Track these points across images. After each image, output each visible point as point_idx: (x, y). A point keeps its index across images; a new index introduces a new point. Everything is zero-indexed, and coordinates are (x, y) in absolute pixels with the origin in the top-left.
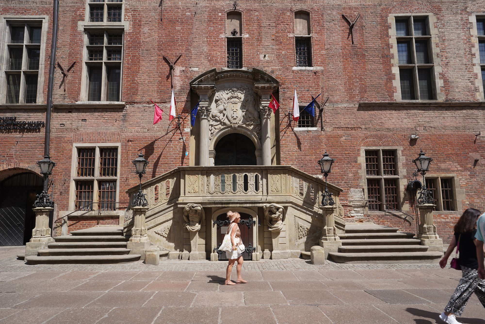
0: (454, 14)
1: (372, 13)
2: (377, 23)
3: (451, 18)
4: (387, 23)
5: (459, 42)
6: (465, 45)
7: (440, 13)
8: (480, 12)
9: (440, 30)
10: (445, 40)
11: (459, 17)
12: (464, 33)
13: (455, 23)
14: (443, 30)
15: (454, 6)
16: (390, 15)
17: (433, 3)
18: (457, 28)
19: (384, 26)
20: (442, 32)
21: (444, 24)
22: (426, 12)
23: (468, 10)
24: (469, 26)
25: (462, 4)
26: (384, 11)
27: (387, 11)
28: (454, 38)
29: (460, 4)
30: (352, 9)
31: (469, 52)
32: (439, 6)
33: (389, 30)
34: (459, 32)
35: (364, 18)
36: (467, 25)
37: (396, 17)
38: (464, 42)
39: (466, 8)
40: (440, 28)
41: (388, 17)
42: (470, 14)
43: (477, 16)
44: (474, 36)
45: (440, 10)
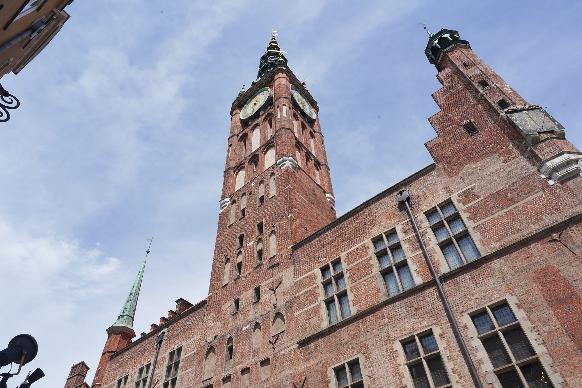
0: (379, 347)
1: (315, 372)
2: (319, 381)
3: (377, 352)
4: (327, 378)
5: (389, 376)
6: (395, 378)
7: (367, 351)
8: (402, 336)
9: (369, 369)
10: (375, 379)
11: (384, 349)
12: (391, 365)
13: (382, 357)
14: (372, 369)
15: (378, 339)
16: (329, 368)
17: (361, 343)
18: (385, 361)
19: (325, 382)
20: (372, 371)
21: (372, 362)
22: (356, 355)
23: (391, 339)
24: (394, 355)
25: (385, 334)
26: (324, 367)
27: (326, 365)
28: (383, 373)
29: (383, 335)
30: (300, 374)
31: (400, 384)
32: (366, 344)
33: (329, 385)
34: (386, 365)
35: (309, 380)
36: (392, 354)
37: (334, 369)
38: (393, 375)
39: (389, 337)
40: (369, 367)
41: (328, 372)
42: (393, 342)
43: (401, 341)
44: (402, 364)
45: (366, 348)
